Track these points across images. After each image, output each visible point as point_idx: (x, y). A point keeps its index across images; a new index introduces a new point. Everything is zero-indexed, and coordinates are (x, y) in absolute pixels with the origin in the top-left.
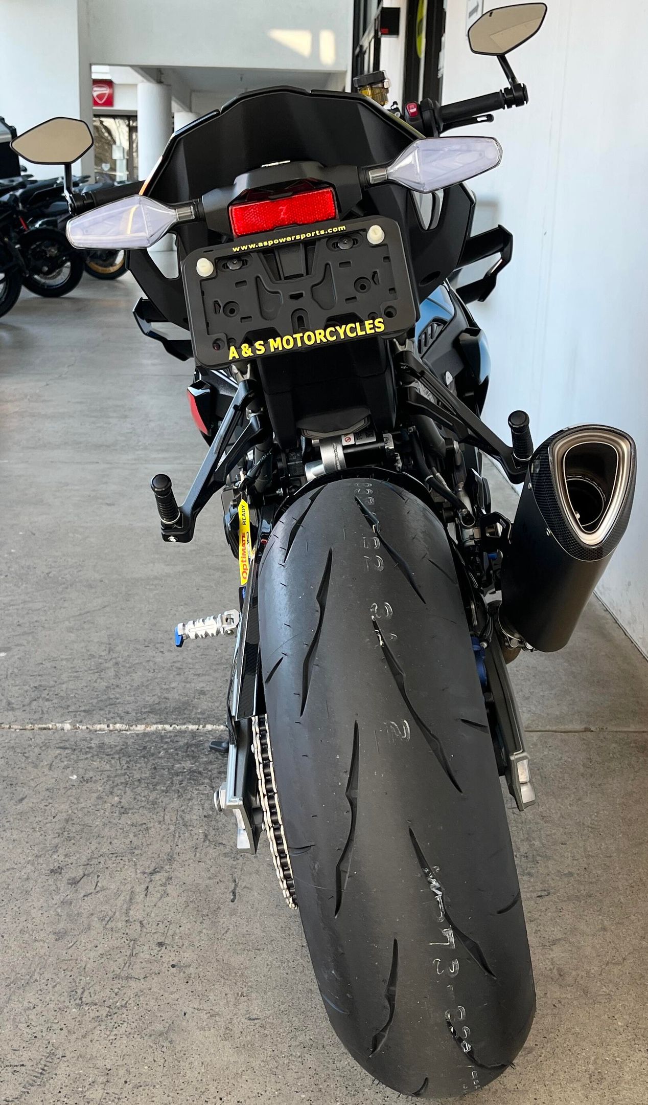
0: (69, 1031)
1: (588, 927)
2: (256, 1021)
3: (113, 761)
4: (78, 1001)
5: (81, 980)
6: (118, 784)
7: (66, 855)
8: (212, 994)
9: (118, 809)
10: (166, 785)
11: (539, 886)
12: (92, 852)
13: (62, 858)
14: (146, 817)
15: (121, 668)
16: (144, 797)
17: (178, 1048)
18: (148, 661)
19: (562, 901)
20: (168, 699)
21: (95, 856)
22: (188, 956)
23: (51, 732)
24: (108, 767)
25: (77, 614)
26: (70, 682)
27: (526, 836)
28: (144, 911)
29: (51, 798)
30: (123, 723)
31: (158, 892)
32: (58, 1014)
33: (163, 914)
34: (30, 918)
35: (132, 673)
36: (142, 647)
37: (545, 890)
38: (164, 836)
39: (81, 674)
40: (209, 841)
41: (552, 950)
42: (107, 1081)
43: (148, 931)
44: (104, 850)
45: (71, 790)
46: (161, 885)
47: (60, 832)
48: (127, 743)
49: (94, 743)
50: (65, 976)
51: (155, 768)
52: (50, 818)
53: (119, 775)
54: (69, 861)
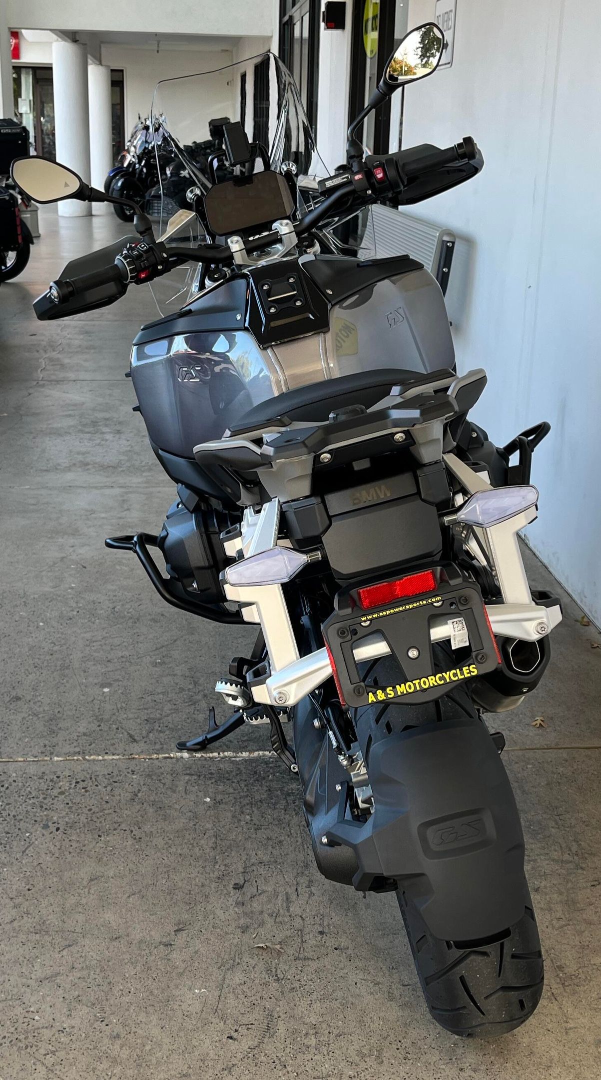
0: (276, 999)
2: (408, 987)
3: (234, 785)
4: (275, 978)
6: (244, 805)
7: (225, 865)
8: (370, 968)
9: (252, 826)
10: (284, 804)
12: (245, 862)
13: (223, 868)
14: (276, 832)
16: (269, 815)
22: (344, 941)
23: (174, 760)
24: (231, 790)
26: (174, 715)
28: (300, 907)
29: (197, 818)
30: (230, 751)
31: (305, 892)
32: (264, 987)
33: (315, 909)
34: (216, 916)
37: (596, 881)
39: (179, 707)
42: (316, 1033)
43: (309, 922)
44: (253, 861)
45: (209, 811)
47: (214, 846)
48: (239, 769)
49: (213, 769)
50: (259, 959)
51: (269, 790)
52: (201, 835)
53: (244, 797)
54: (230, 870)
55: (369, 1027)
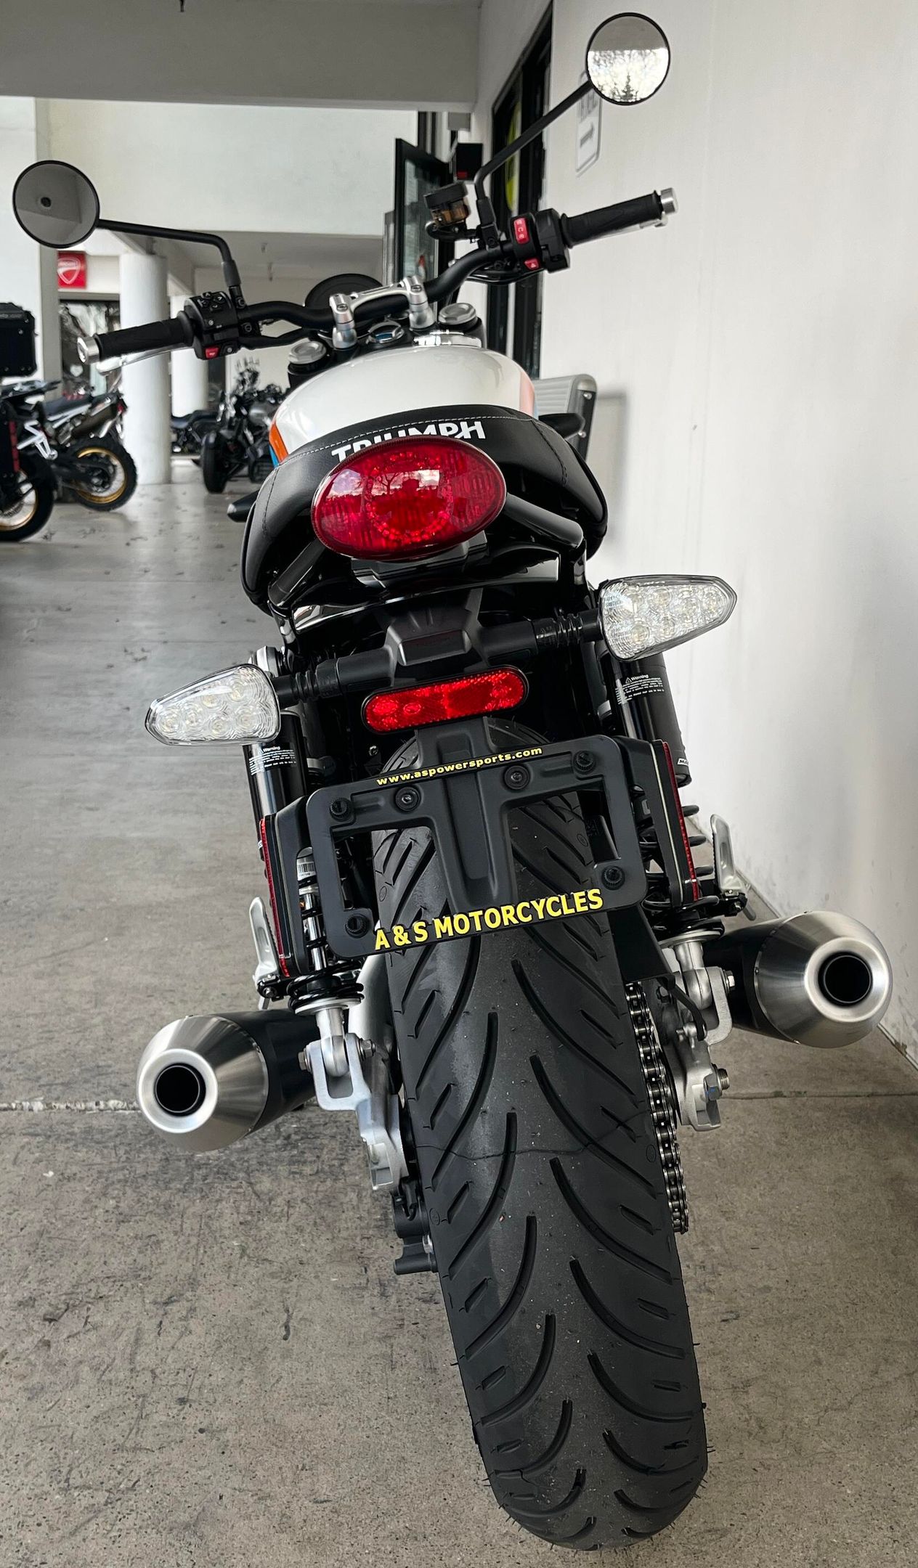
0: (51, 1527)
1: (796, 1361)
2: (325, 1505)
3: (105, 1151)
4: (63, 1485)
5: (66, 1454)
6: (113, 1183)
7: (40, 1281)
8: (259, 1468)
9: (112, 1216)
10: (185, 1182)
11: (724, 1307)
12: (79, 1276)
13: (33, 1286)
14: (156, 1226)
16: (152, 1198)
17: (213, 1546)
18: (152, 1015)
19: (758, 1326)
21: (83, 1281)
22: (223, 1416)
23: (14, 1113)
24: (98, 1160)
25: (51, 952)
26: (42, 1047)
27: (702, 1239)
28: (156, 1355)
29: (17, 1204)
30: (118, 1099)
31: (175, 1328)
32: (34, 1503)
33: (185, 1358)
35: (128, 1030)
37: (732, 1312)
38: (182, 1252)
39: (56, 1035)
40: (249, 1257)
41: (747, 1392)
43: (164, 1383)
44: (96, 1272)
45: (45, 1192)
46: (180, 1319)
47: (32, 1249)
48: (125, 1126)
49: (78, 1128)
50: (44, 1449)
52: (16, 1231)
53: (116, 1170)
54: (46, 1289)
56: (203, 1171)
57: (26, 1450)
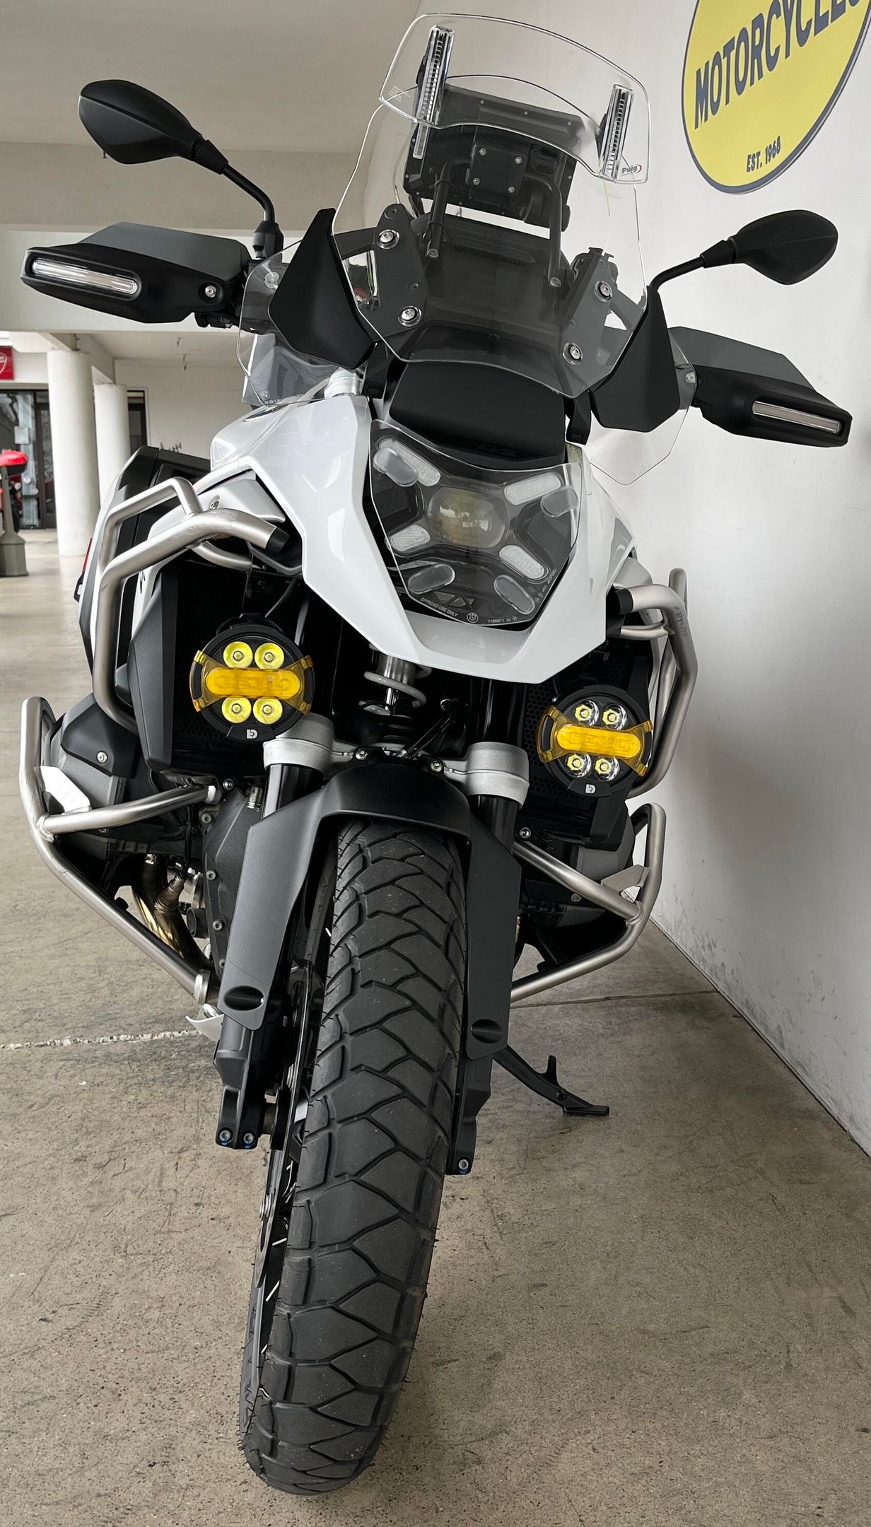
0: (118, 1276)
3: (122, 1067)
4: (123, 1254)
5: (122, 1238)
6: (131, 1085)
7: (88, 1146)
9: (134, 1105)
10: (183, 1082)
12: (115, 1142)
13: (83, 1149)
14: (166, 1109)
15: (116, 987)
16: (161, 1093)
18: (145, 978)
20: (173, 1010)
21: (118, 1144)
22: (225, 1211)
23: (50, 1048)
24: (118, 1072)
25: (57, 941)
26: (63, 1004)
28: (176, 1181)
30: (127, 1034)
31: (188, 1165)
32: (105, 1265)
33: (196, 1182)
34: (60, 1198)
35: (127, 990)
36: (135, 967)
38: (187, 1123)
39: (73, 996)
42: (163, 1306)
43: (184, 1195)
44: (126, 1139)
45: (82, 1094)
46: (190, 1161)
47: (78, 1128)
48: (135, 1051)
49: (99, 1053)
50: (107, 1237)
51: (169, 1069)
52: (65, 1118)
53: (132, 1078)
54: (93, 1151)
55: (236, 1294)
56: (196, 1074)
57: (96, 1238)
